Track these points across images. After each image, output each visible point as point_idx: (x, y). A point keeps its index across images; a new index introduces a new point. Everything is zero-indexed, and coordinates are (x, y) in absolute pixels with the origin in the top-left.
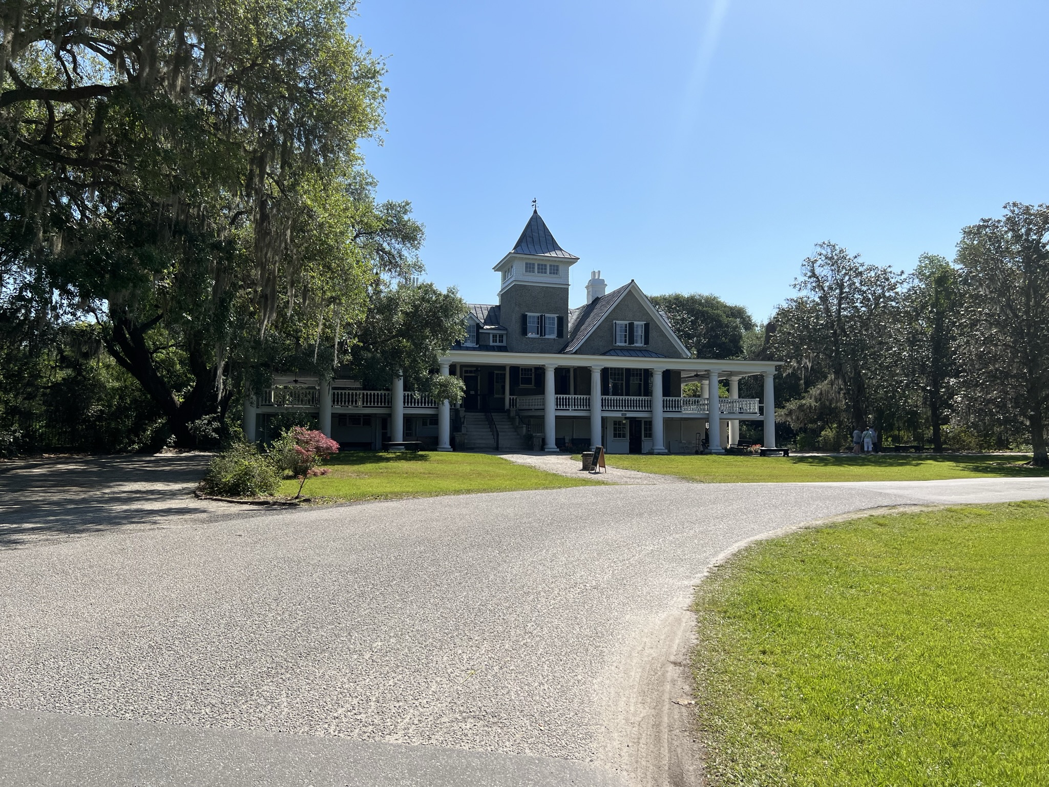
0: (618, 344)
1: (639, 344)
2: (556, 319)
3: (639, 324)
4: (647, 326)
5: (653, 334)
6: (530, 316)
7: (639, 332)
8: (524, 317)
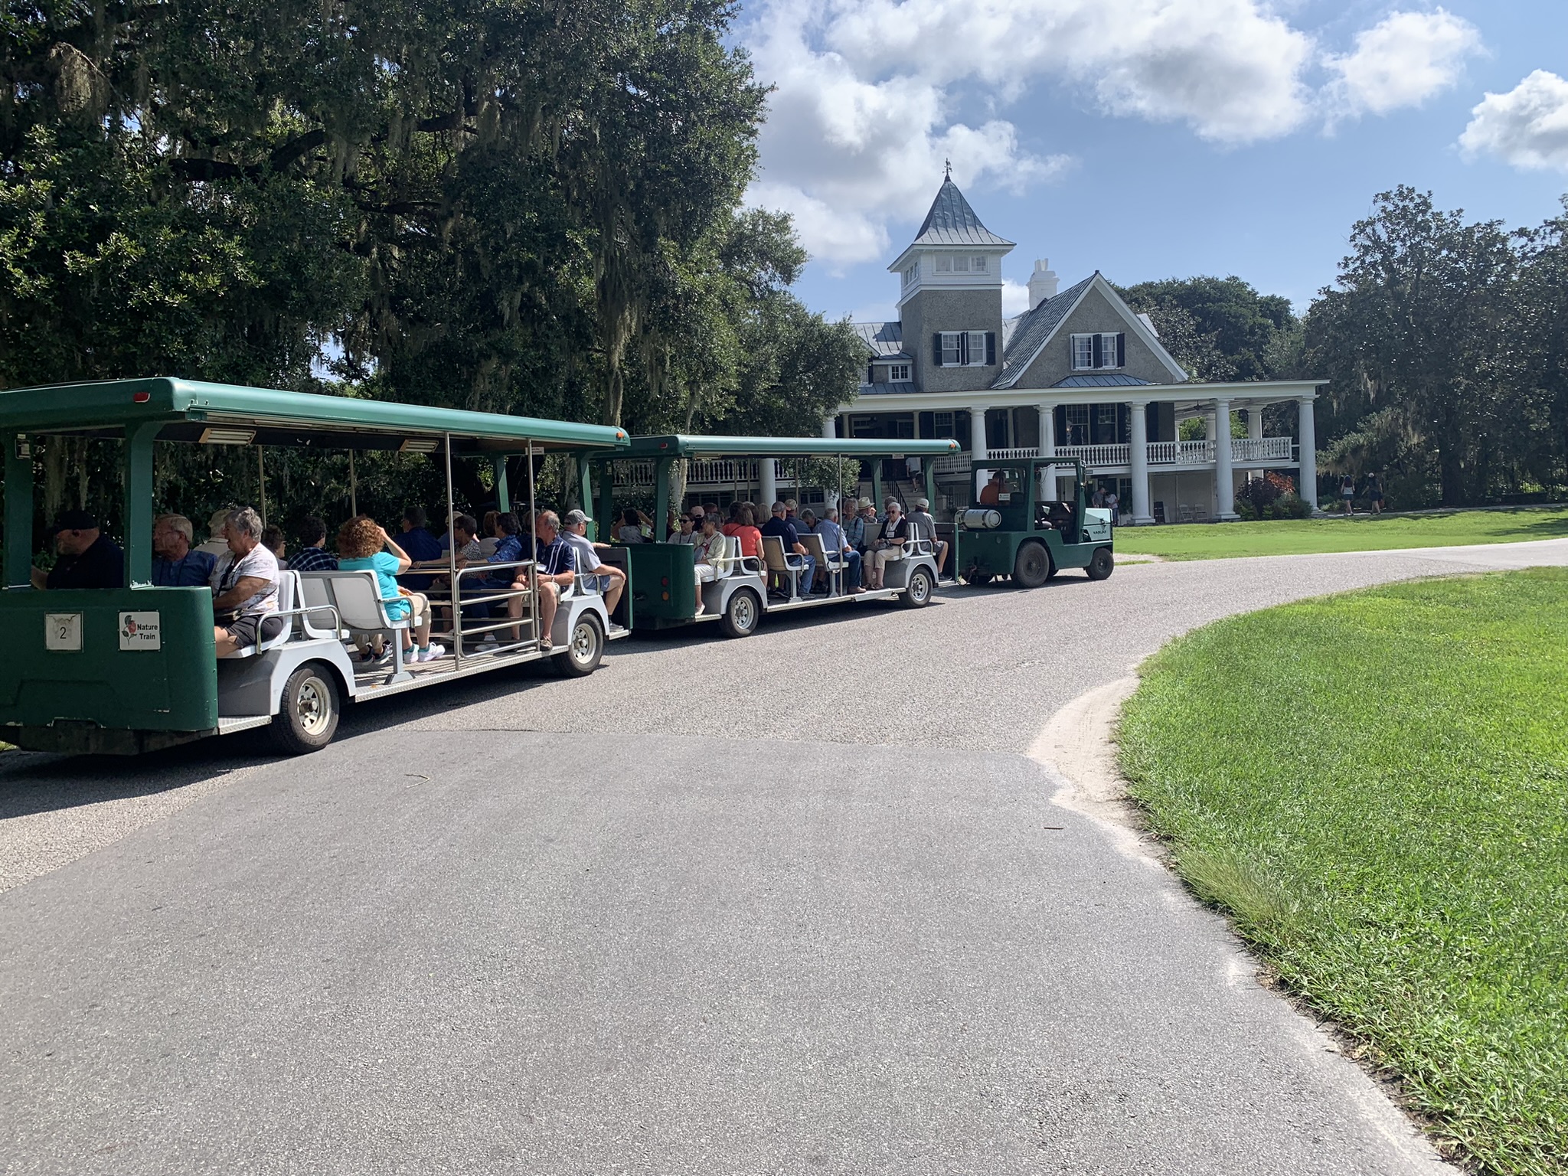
0: (1078, 368)
1: (1110, 366)
2: (984, 337)
3: (1109, 335)
4: (1121, 339)
5: (1130, 350)
6: (946, 336)
7: (1110, 349)
8: (937, 338)
